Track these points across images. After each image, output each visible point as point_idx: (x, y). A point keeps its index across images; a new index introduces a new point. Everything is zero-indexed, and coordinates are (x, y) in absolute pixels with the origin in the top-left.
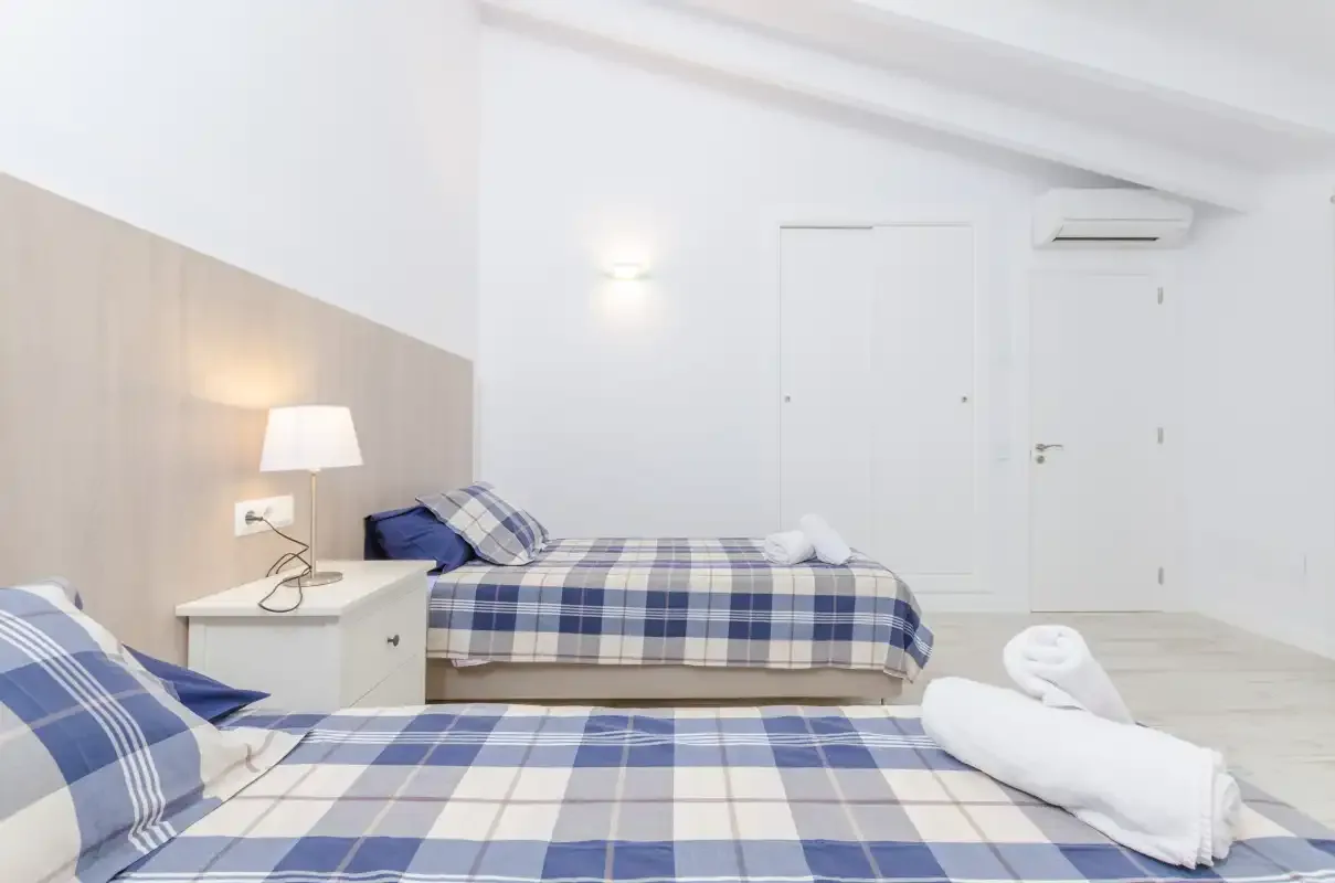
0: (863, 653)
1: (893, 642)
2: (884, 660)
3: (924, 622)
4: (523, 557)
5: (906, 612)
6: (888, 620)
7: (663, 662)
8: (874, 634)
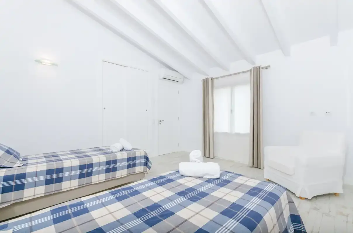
0: (138, 169)
1: (144, 165)
2: (143, 170)
3: (150, 160)
4: (18, 163)
5: (147, 158)
6: (143, 160)
7: (85, 185)
8: (140, 164)
